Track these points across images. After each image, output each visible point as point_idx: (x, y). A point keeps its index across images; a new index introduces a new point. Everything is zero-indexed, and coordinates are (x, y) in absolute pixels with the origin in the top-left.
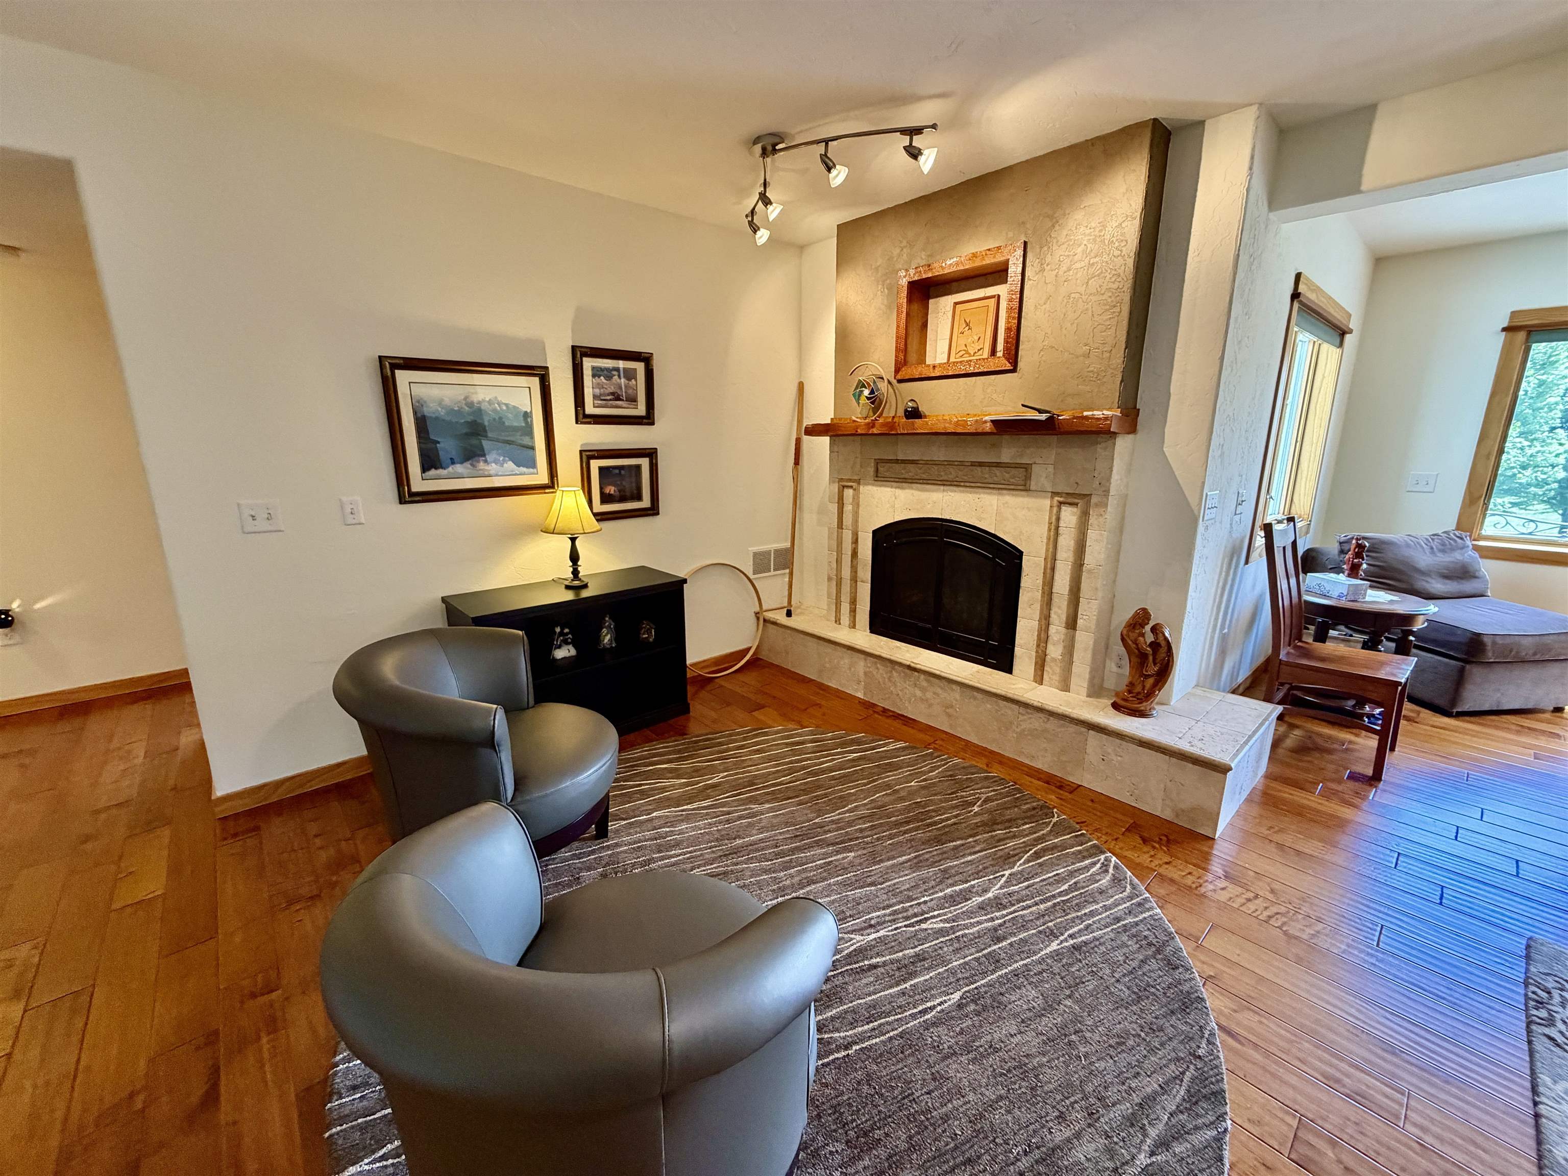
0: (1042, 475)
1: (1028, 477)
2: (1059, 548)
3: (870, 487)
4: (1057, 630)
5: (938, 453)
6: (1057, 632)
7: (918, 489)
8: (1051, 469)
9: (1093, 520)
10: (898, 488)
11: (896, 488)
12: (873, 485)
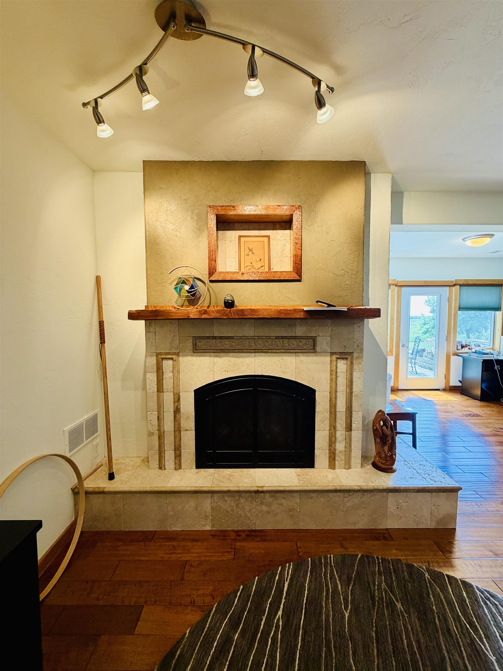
0: (323, 342)
1: (314, 345)
2: (338, 385)
3: (190, 358)
4: (341, 433)
5: (249, 331)
6: (341, 435)
7: (233, 357)
8: (329, 338)
9: (355, 366)
10: (216, 356)
11: (214, 356)
12: (192, 356)
